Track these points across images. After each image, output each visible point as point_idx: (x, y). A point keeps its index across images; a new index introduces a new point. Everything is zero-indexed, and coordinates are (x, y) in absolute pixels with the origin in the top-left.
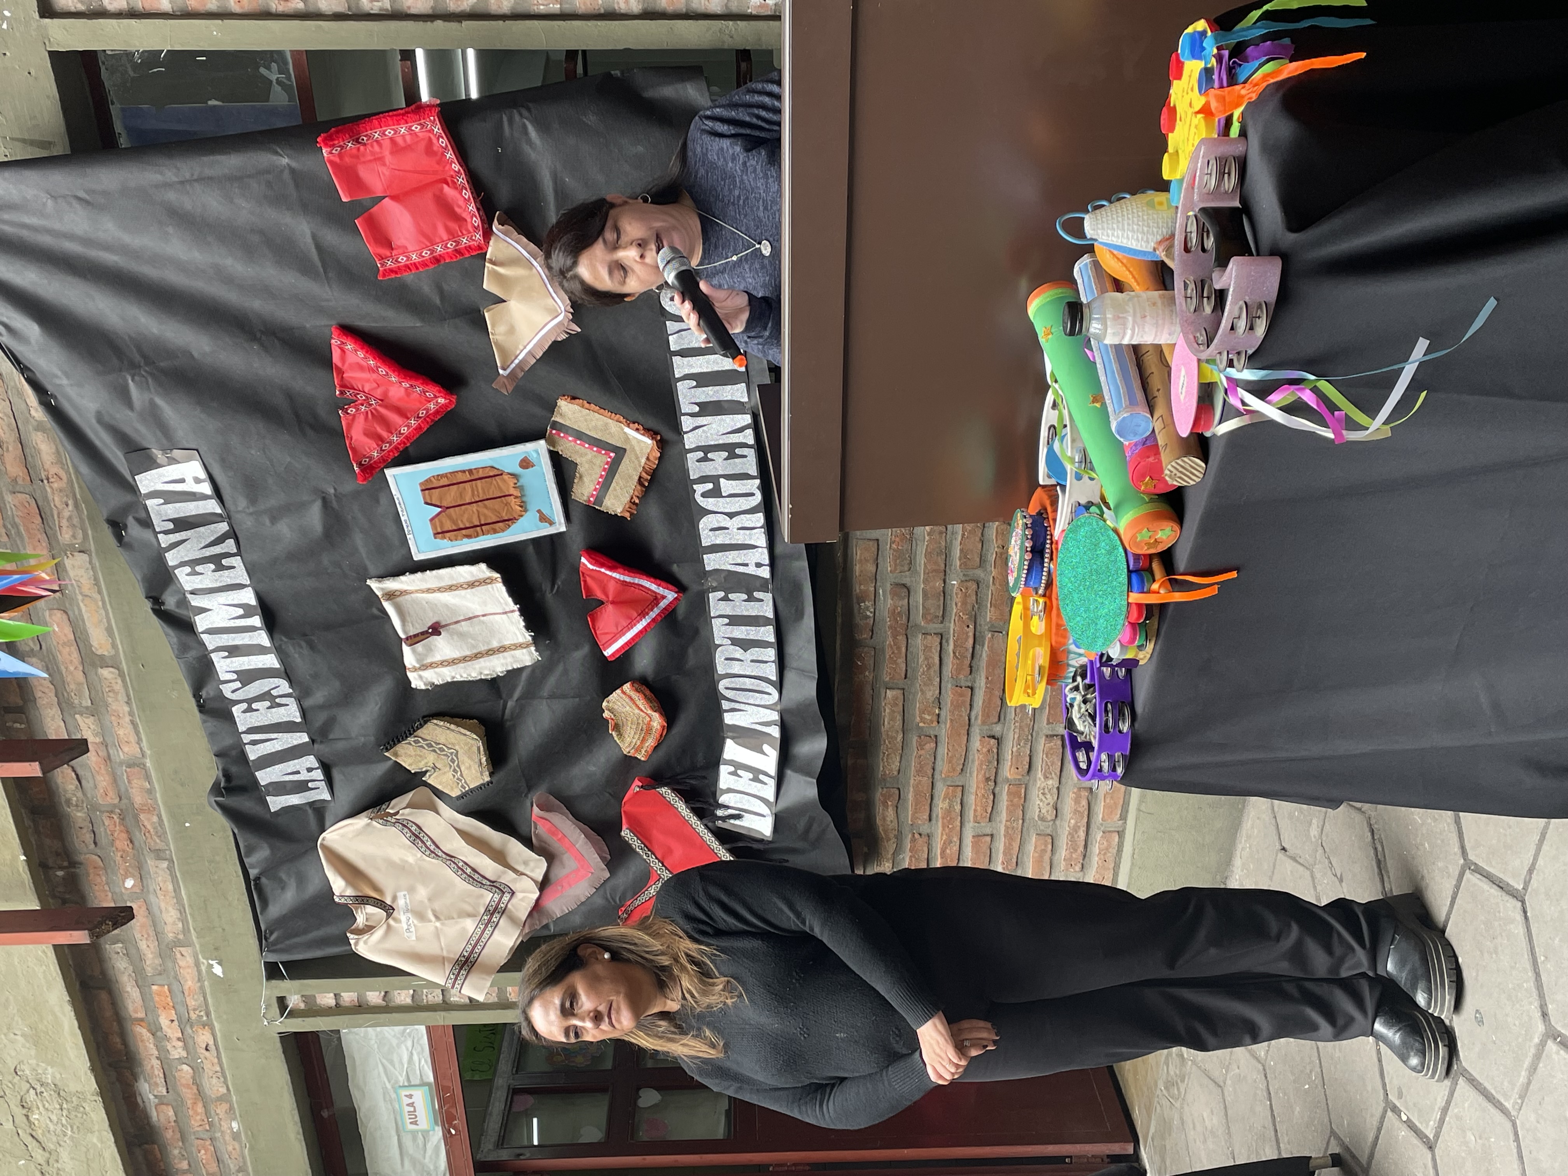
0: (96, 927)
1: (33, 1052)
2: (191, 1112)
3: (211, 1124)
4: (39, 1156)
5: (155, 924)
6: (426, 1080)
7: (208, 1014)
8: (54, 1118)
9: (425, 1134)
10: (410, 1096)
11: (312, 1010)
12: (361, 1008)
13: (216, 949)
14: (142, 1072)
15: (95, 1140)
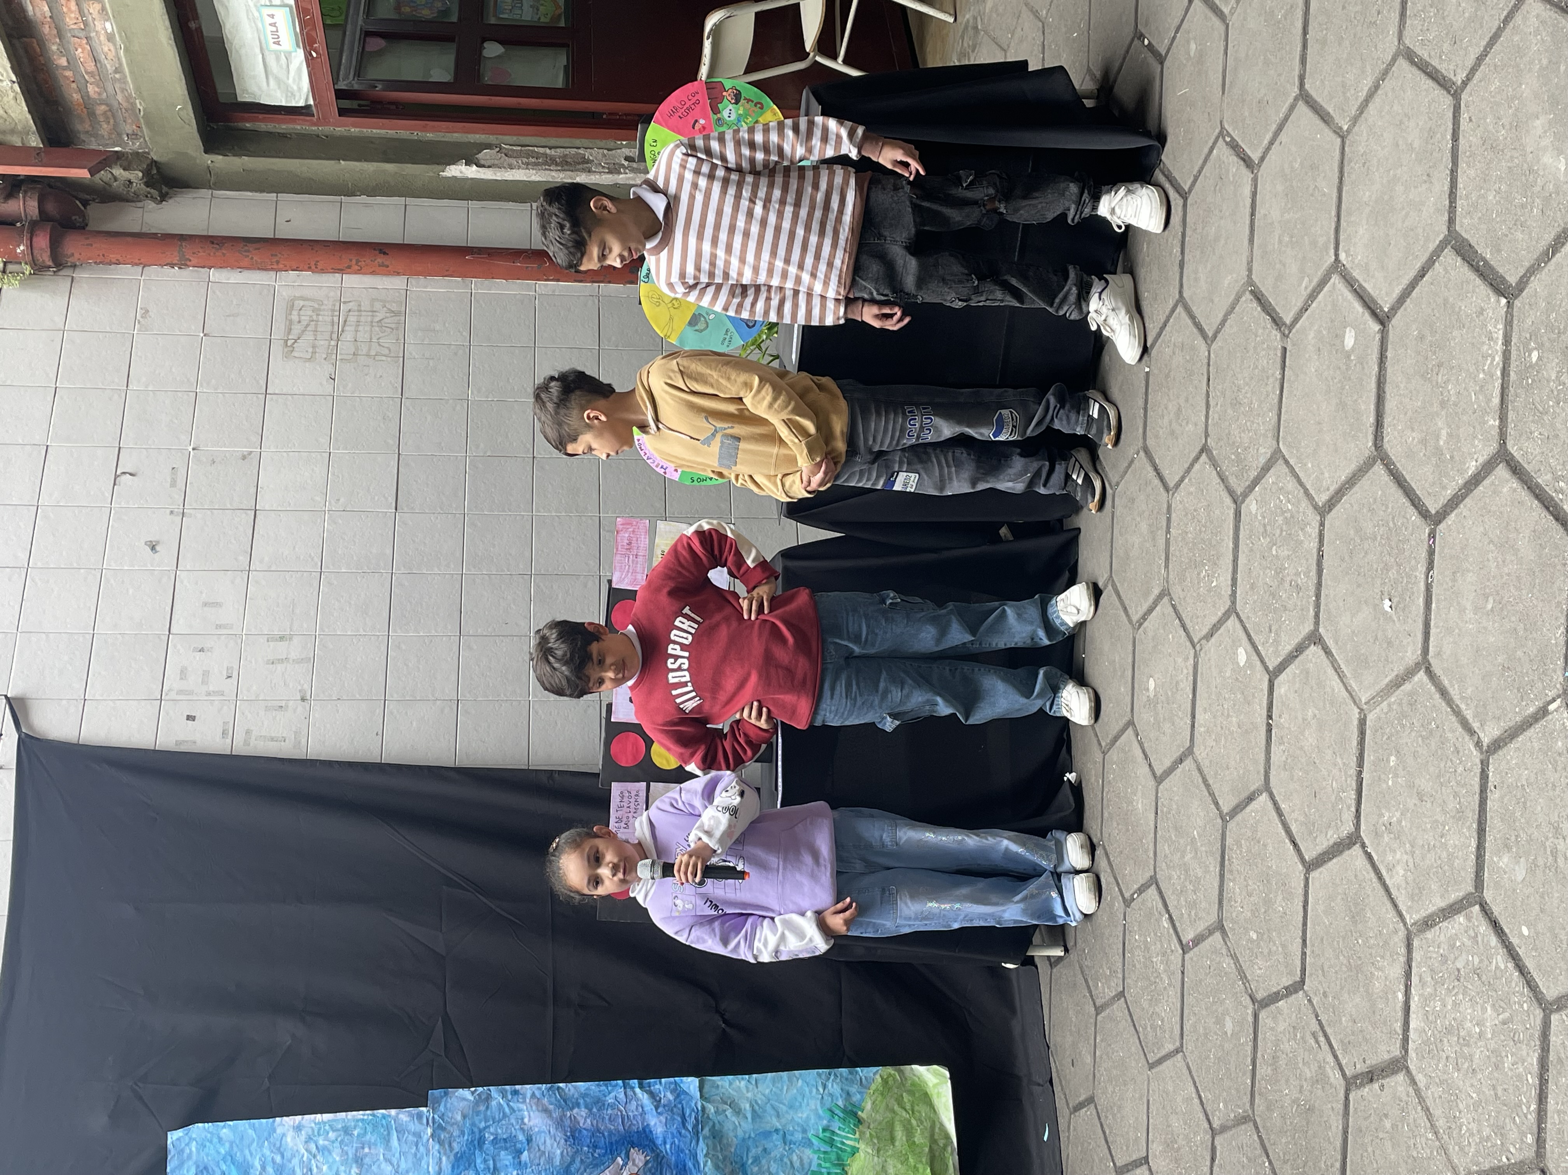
2: (65, 9)
6: (286, 2)
10: (272, 16)
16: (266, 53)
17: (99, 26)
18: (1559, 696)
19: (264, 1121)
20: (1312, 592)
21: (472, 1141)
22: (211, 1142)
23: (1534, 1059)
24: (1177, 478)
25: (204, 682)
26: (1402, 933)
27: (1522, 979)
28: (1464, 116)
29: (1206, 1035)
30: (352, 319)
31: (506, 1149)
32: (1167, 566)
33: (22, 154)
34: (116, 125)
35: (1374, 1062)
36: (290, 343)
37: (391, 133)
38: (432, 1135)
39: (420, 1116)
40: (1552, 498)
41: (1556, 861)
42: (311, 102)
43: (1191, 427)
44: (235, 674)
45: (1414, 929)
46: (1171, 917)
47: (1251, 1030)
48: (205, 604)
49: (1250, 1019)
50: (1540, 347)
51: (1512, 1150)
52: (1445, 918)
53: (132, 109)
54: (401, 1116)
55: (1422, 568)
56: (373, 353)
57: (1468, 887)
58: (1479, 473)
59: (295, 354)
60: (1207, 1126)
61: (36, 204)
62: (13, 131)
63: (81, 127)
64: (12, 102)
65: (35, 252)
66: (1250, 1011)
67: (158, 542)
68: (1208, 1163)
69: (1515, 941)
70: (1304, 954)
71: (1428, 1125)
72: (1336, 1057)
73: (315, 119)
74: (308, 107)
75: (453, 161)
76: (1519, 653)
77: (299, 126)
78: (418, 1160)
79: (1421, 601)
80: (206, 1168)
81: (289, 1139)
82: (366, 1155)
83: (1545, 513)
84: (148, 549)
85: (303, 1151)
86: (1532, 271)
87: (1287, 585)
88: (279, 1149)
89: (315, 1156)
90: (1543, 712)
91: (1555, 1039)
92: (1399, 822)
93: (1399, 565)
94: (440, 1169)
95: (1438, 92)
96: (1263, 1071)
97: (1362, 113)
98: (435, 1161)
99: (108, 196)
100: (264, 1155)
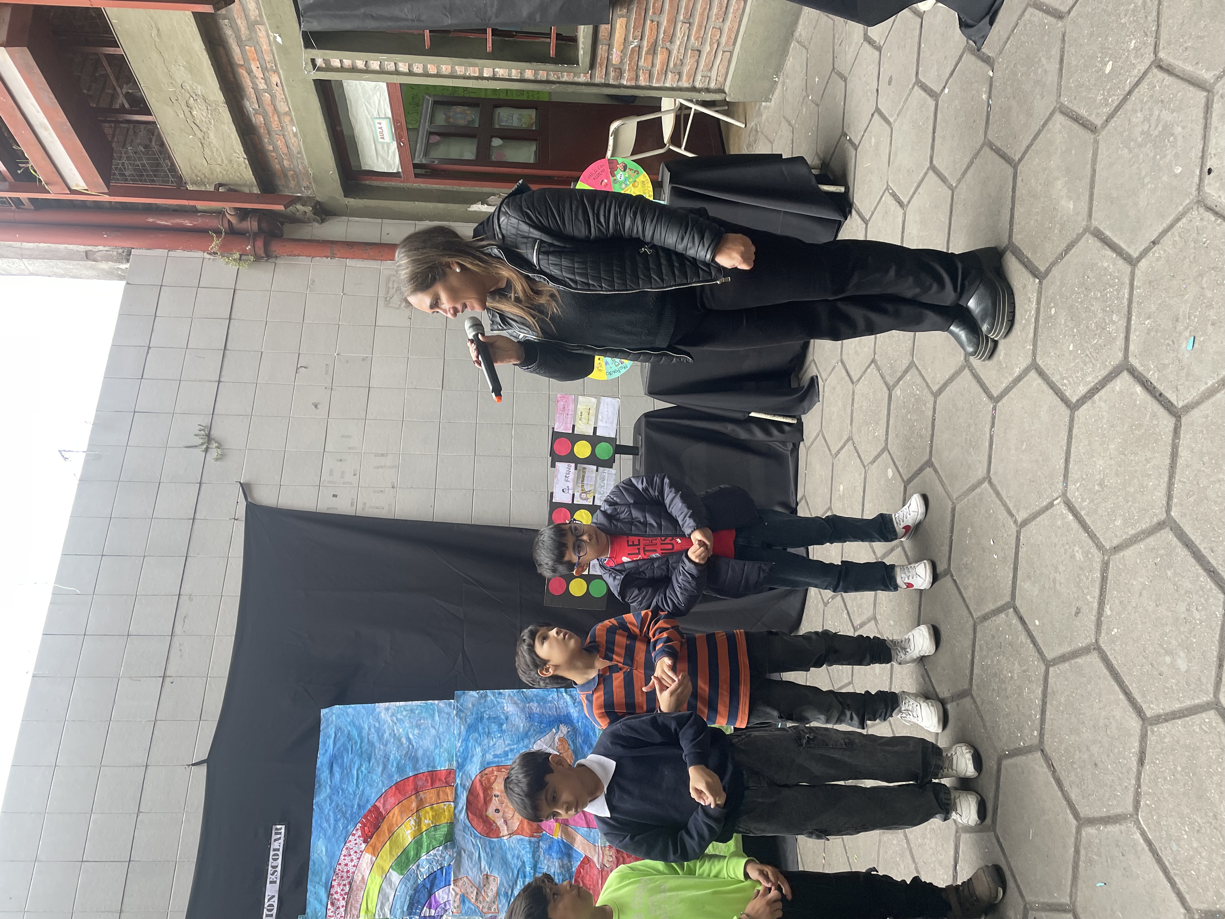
0: (216, 3)
1: (189, 76)
2: (272, 120)
4: (199, 134)
5: (244, 11)
6: (387, 116)
7: (276, 66)
8: (204, 114)
9: (388, 145)
10: (380, 123)
11: (329, 68)
12: (353, 69)
13: (278, 27)
14: (246, 95)
15: (226, 128)
16: (377, 144)
17: (289, 128)
18: (1060, 497)
19: (369, 705)
20: (929, 438)
21: (477, 718)
22: (343, 715)
23: (1040, 691)
24: (858, 376)
25: (342, 477)
26: (971, 622)
27: (1034, 648)
28: (1019, 179)
29: (865, 675)
31: (495, 723)
32: (851, 424)
33: (249, 197)
34: (298, 182)
35: (955, 691)
36: (388, 299)
37: (442, 187)
38: (456, 715)
39: (450, 704)
40: (1060, 389)
41: (1055, 586)
42: (400, 170)
43: (866, 349)
44: (358, 474)
45: (977, 621)
46: (848, 612)
47: (889, 673)
48: (343, 436)
50: (1056, 306)
51: (1027, 739)
52: (995, 615)
53: (307, 174)
54: (440, 704)
55: (988, 426)
57: (1008, 599)
58: (1021, 375)
59: (391, 305)
61: (256, 224)
62: (245, 185)
63: (280, 182)
64: (244, 169)
65: (256, 249)
67: (318, 403)
69: (1031, 627)
71: (982, 724)
72: (934, 687)
73: (402, 179)
74: (398, 173)
75: (475, 202)
76: (1039, 473)
77: (393, 183)
78: (448, 728)
79: (987, 444)
80: (340, 728)
81: (383, 715)
82: (422, 724)
83: (1055, 397)
84: (313, 407)
85: (390, 721)
86: (1053, 264)
87: (915, 434)
88: (377, 720)
89: (396, 724)
90: (1051, 505)
91: (1051, 681)
92: (972, 563)
93: (976, 424)
94: (460, 732)
95: (1005, 165)
97: (963, 178)
98: (458, 728)
99: (294, 220)
100: (369, 723)
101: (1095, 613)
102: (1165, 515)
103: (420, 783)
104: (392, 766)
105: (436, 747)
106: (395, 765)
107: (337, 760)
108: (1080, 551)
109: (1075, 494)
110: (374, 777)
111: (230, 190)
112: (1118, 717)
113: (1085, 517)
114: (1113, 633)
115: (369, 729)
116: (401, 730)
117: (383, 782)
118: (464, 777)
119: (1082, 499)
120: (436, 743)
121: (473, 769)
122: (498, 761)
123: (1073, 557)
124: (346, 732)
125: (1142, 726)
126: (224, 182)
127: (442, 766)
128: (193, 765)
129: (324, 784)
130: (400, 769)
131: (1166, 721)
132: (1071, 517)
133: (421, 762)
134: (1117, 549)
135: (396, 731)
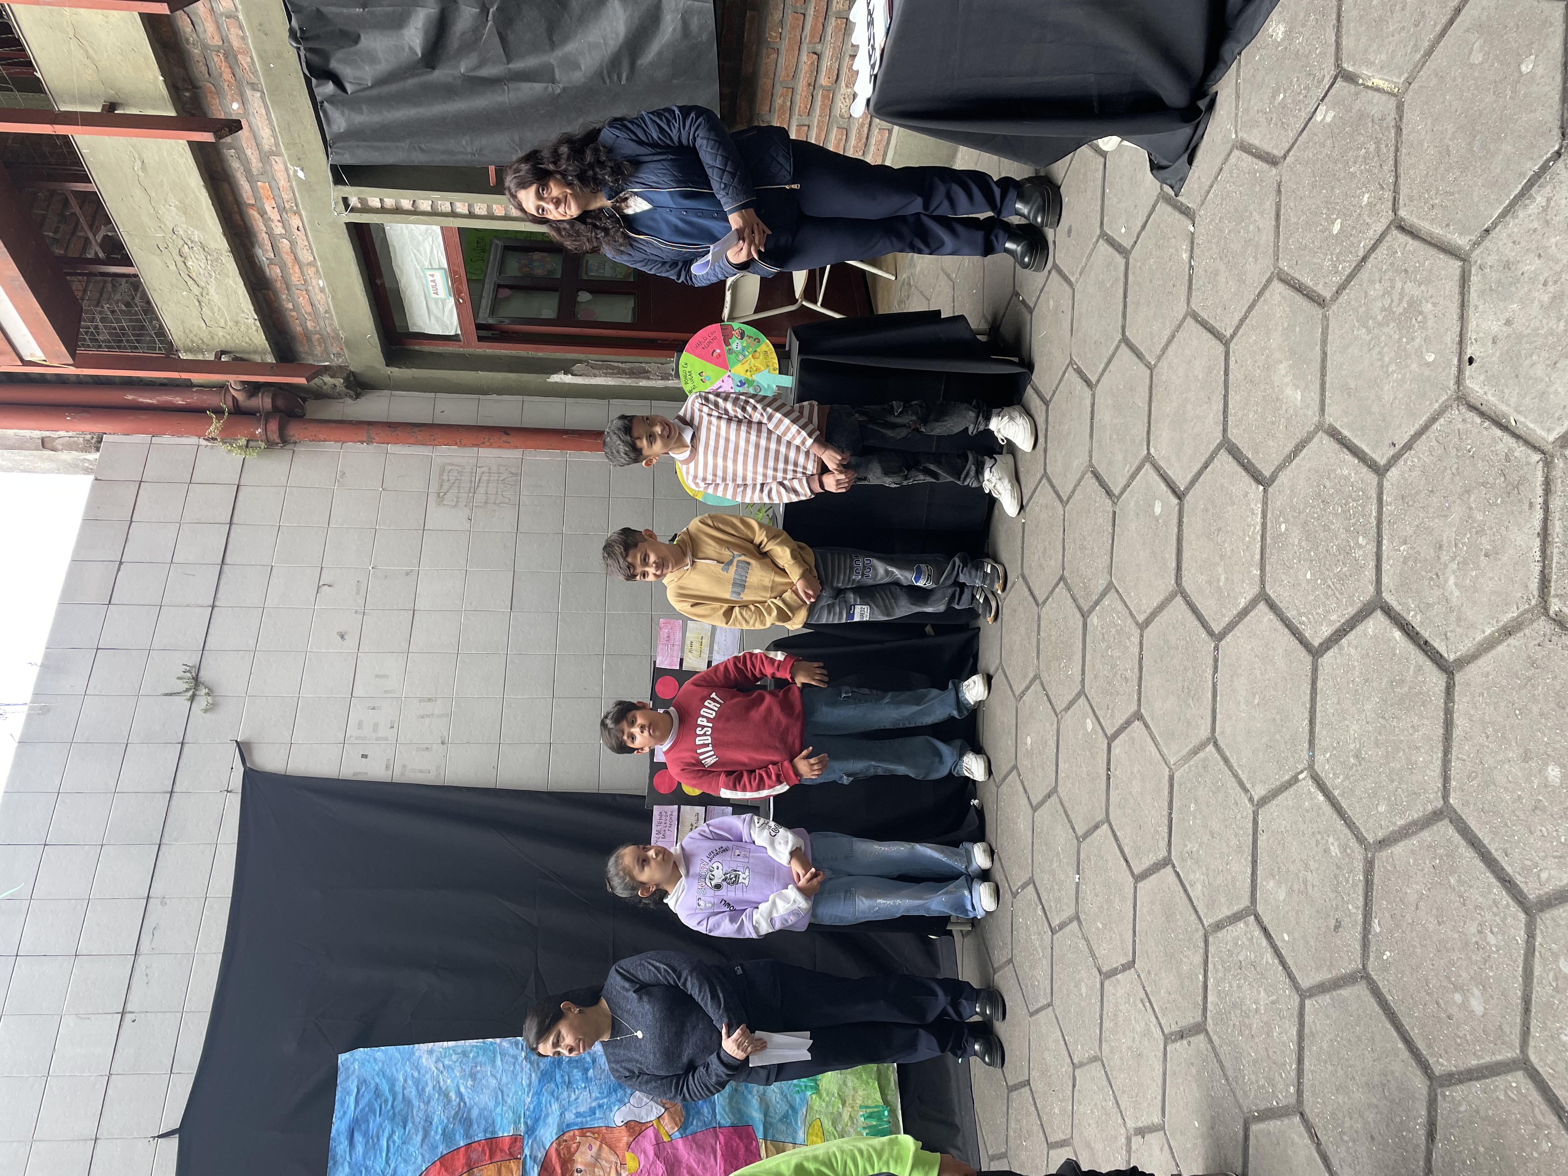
0: (218, 131)
1: (184, 219)
2: (291, 272)
3: (305, 281)
4: (196, 290)
5: (255, 138)
6: (442, 266)
7: (297, 206)
8: (203, 266)
9: (443, 302)
10: (433, 276)
11: (366, 209)
12: (397, 210)
13: (299, 159)
14: (257, 241)
15: (231, 283)
16: (429, 300)
17: (314, 282)
18: (1305, 769)
19: (406, 1046)
20: (1135, 683)
22: (369, 1062)
23: (1294, 1031)
24: (1044, 597)
25: (375, 731)
26: (1201, 932)
27: (1284, 971)
28: (1232, 360)
29: (1068, 995)
30: (485, 478)
31: (577, 1068)
32: (1038, 658)
33: (262, 368)
34: (326, 348)
35: (1184, 1025)
36: (441, 494)
37: (514, 353)
38: (525, 1058)
39: (517, 1044)
40: (1298, 628)
41: (1306, 888)
42: (459, 332)
43: (1053, 563)
44: (396, 726)
45: (1209, 929)
46: (1043, 908)
47: (1099, 994)
48: (377, 676)
49: (1098, 985)
50: (1286, 521)
51: (1280, 1097)
52: (1231, 924)
53: (337, 337)
54: (504, 1044)
55: (1210, 671)
56: (498, 502)
57: (1245, 902)
58: (1247, 607)
59: (445, 502)
60: (1069, 1060)
61: (270, 401)
62: (255, 352)
63: (302, 348)
64: (255, 333)
65: (269, 433)
66: (1098, 980)
67: (346, 633)
68: (1071, 1088)
69: (1279, 944)
70: (1134, 941)
71: (1221, 1073)
72: (1157, 1018)
73: (461, 343)
74: (457, 335)
75: (555, 372)
76: (1278, 737)
77: (450, 348)
78: (514, 1075)
79: (1210, 695)
80: (365, 1081)
81: (424, 1060)
82: (478, 1072)
83: (1292, 638)
84: (339, 638)
85: (434, 1068)
86: (1280, 468)
87: (1119, 676)
88: (416, 1067)
89: (442, 1073)
90: (1295, 780)
91: (1308, 1019)
92: (1198, 851)
93: (1194, 668)
94: (530, 1082)
95: (1214, 342)
96: (1107, 1024)
97: (1164, 353)
98: (526, 1075)
99: (320, 395)
100: (406, 1072)
101: (1359, 928)
102: (1442, 802)
103: (474, 1156)
104: (436, 1132)
105: (497, 1104)
106: (440, 1131)
107: (360, 1125)
108: (1336, 844)
109: (1323, 767)
110: (411, 1149)
111: (236, 359)
112: (1397, 1074)
113: (1339, 798)
114: (1385, 957)
115: (405, 1081)
116: (449, 1081)
117: (423, 1156)
118: (535, 1146)
119: (1334, 774)
120: (497, 1098)
121: (548, 1134)
122: (582, 1122)
123: (1326, 851)
124: (373, 1086)
125: (1430, 1087)
126: (229, 349)
127: (505, 1131)
128: (160, 1136)
129: (341, 1160)
130: (447, 1136)
131: (1461, 1082)
132: (1321, 798)
133: (475, 1126)
134: (1383, 843)
135: (442, 1083)
